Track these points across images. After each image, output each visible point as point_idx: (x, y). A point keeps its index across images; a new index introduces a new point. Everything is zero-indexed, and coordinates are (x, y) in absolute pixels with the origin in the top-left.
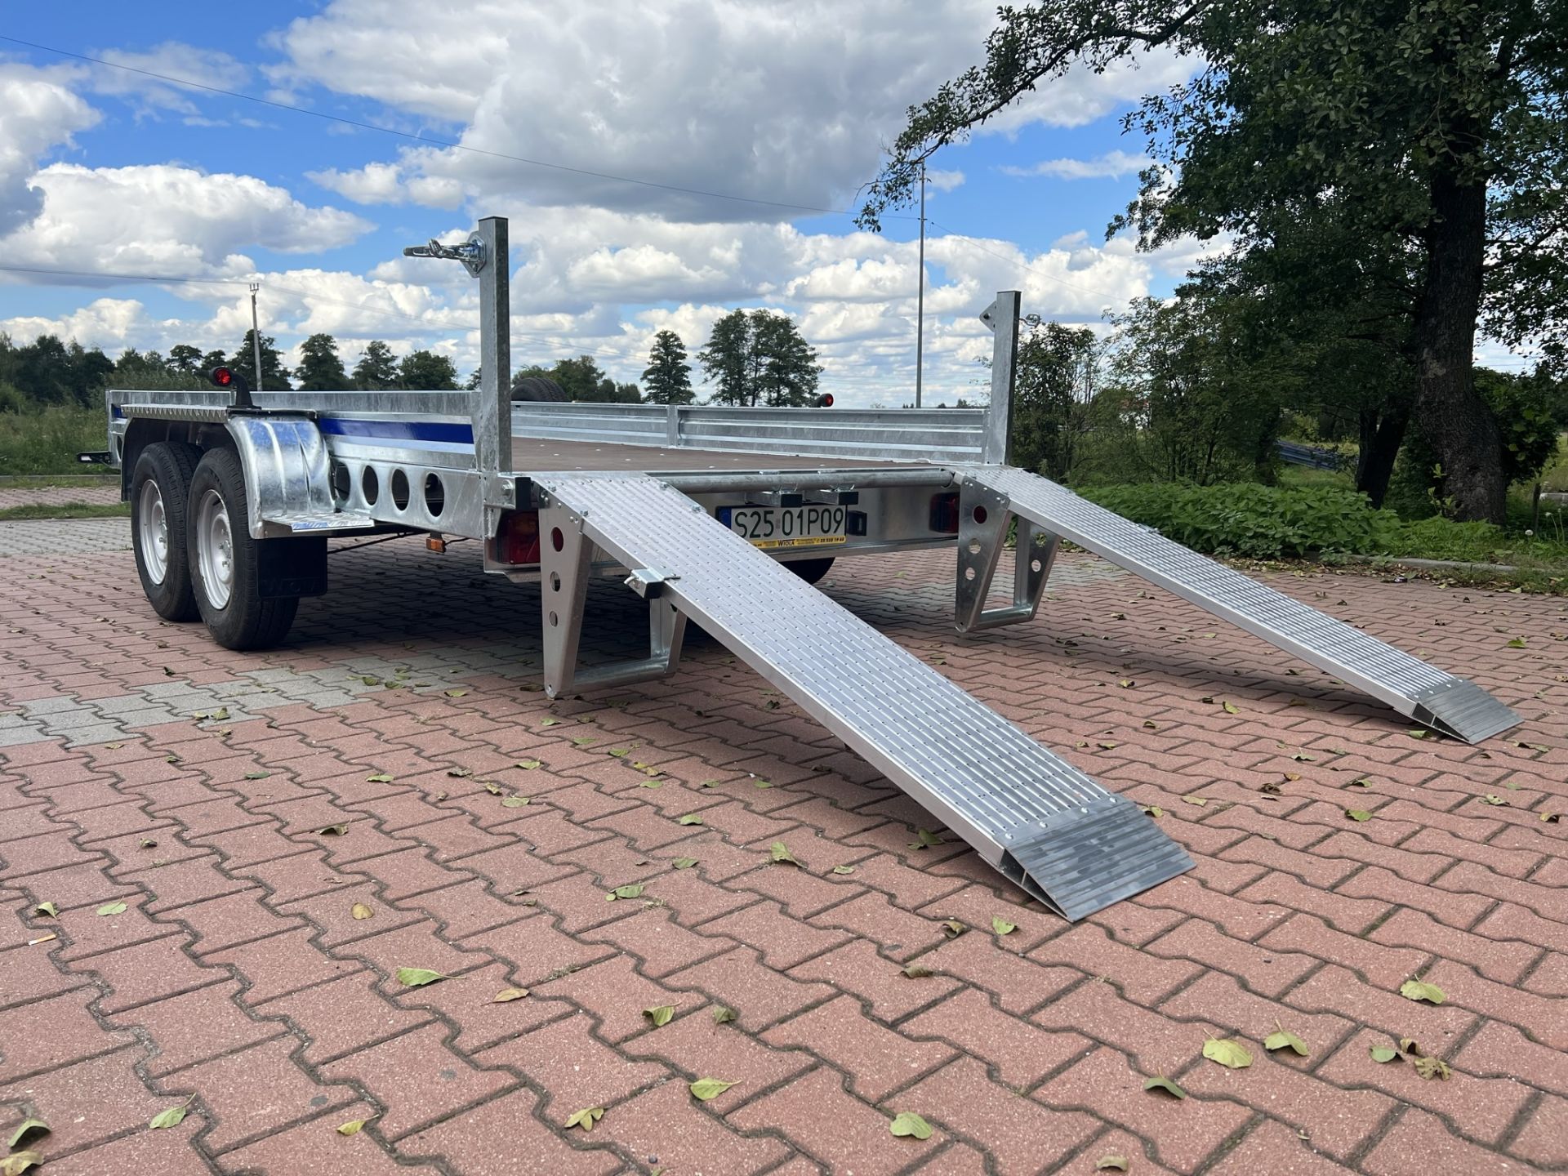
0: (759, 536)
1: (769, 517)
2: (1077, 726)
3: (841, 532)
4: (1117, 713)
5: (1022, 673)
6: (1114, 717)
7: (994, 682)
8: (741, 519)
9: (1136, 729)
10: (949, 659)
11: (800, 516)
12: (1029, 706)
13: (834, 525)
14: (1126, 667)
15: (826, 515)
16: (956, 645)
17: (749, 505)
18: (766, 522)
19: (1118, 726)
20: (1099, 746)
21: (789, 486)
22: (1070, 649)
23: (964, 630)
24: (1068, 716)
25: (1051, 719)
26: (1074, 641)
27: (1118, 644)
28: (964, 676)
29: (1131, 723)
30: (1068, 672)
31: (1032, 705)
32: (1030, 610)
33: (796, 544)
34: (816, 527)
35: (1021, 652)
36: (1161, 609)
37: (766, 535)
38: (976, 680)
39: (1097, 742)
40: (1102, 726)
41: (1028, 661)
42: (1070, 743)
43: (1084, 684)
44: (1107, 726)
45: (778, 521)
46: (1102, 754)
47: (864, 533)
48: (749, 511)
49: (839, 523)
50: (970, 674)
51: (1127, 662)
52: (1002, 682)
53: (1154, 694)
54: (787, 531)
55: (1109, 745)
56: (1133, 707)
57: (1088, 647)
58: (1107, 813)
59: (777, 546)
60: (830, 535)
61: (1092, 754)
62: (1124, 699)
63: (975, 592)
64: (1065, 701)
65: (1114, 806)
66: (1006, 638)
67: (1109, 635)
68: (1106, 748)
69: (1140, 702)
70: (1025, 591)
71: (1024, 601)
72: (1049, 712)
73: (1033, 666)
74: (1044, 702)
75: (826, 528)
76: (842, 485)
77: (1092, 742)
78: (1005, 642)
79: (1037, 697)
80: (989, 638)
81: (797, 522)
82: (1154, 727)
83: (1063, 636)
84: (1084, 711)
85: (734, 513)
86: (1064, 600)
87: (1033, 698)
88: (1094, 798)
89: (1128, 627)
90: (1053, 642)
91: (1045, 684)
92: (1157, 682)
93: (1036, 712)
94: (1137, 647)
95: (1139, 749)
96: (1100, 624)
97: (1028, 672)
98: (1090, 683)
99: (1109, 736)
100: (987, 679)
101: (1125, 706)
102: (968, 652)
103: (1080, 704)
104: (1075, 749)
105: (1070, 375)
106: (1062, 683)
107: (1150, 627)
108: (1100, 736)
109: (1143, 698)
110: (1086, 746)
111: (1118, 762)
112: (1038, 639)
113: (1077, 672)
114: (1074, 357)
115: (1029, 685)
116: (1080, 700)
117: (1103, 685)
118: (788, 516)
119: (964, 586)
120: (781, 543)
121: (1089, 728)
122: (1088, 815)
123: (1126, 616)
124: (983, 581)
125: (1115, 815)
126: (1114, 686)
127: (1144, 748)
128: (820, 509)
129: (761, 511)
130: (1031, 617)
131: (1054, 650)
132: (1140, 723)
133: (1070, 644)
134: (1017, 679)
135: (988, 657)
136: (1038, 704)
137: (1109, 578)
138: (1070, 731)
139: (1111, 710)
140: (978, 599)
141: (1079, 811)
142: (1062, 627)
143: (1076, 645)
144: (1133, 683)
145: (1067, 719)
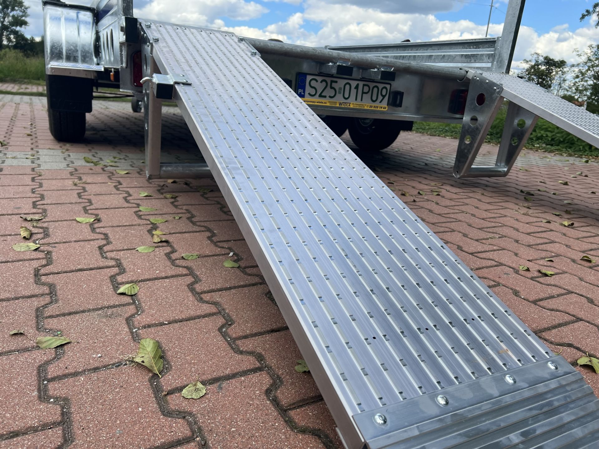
0: (325, 97)
1: (334, 85)
2: (524, 252)
3: (385, 104)
4: (558, 245)
5: (490, 207)
6: (556, 248)
7: (468, 211)
8: (313, 83)
9: (574, 261)
10: (443, 192)
11: (357, 87)
12: (488, 230)
13: (380, 98)
14: (567, 212)
15: (376, 89)
16: (452, 185)
17: (320, 74)
18: (332, 88)
19: (557, 256)
20: (539, 271)
21: (345, 60)
22: (528, 197)
23: (458, 176)
24: (517, 241)
25: (503, 243)
26: (532, 192)
27: (563, 198)
28: (448, 204)
29: (569, 255)
30: (525, 210)
31: (491, 230)
32: (506, 169)
33: (352, 106)
34: (367, 97)
35: (494, 195)
36: (592, 182)
37: (330, 97)
38: (456, 207)
39: (537, 267)
40: (544, 254)
41: (497, 201)
42: (514, 265)
43: (535, 220)
44: (549, 254)
45: (340, 89)
46: (541, 280)
47: (400, 105)
48: (319, 79)
49: (384, 97)
50: (453, 203)
51: (569, 209)
52: (475, 211)
53: (589, 234)
54: (346, 96)
55: (549, 273)
56: (571, 242)
57: (540, 197)
58: (541, 388)
59: (338, 105)
60: (377, 104)
61: (532, 279)
62: (565, 235)
63: (469, 152)
64: (517, 230)
65: (554, 376)
66: (487, 186)
67: (557, 192)
68: (546, 275)
69: (578, 239)
70: (504, 158)
71: (503, 164)
72: (502, 237)
73: (500, 204)
74: (500, 229)
75: (374, 99)
76: (384, 66)
77: (534, 267)
78: (485, 188)
79: (497, 225)
80: (476, 185)
81: (354, 91)
82: (590, 261)
83: (524, 189)
84: (531, 240)
85: (309, 78)
86: (530, 171)
87: (493, 224)
88: (528, 360)
89: (569, 189)
90: (519, 192)
91: (505, 216)
92: (591, 225)
93: (492, 235)
94: (576, 201)
95: (576, 281)
96: (551, 186)
97: (495, 207)
98: (539, 220)
99: (549, 263)
100: (463, 208)
101: (564, 240)
102: (458, 190)
103: (529, 234)
104: (517, 272)
105: (551, 81)
106: (518, 218)
107: (585, 191)
108: (541, 262)
109: (580, 236)
110: (528, 270)
111: (556, 291)
112: (508, 189)
113: (530, 211)
114: (554, 73)
115: (493, 215)
116: (529, 231)
117: (549, 222)
118: (347, 87)
119: (463, 147)
120: (340, 104)
121: (533, 254)
122: (514, 389)
123: (569, 183)
124: (476, 145)
125: (552, 391)
126: (557, 225)
127: (581, 279)
128: (372, 85)
129: (329, 80)
130: (505, 174)
131: (517, 196)
132: (578, 256)
133: (529, 194)
134: (486, 210)
135: (471, 195)
136: (495, 230)
137: (560, 164)
138: (516, 254)
139: (553, 242)
140: (470, 156)
141: (502, 379)
142: (525, 184)
143: (533, 195)
144: (572, 224)
145: (516, 244)
